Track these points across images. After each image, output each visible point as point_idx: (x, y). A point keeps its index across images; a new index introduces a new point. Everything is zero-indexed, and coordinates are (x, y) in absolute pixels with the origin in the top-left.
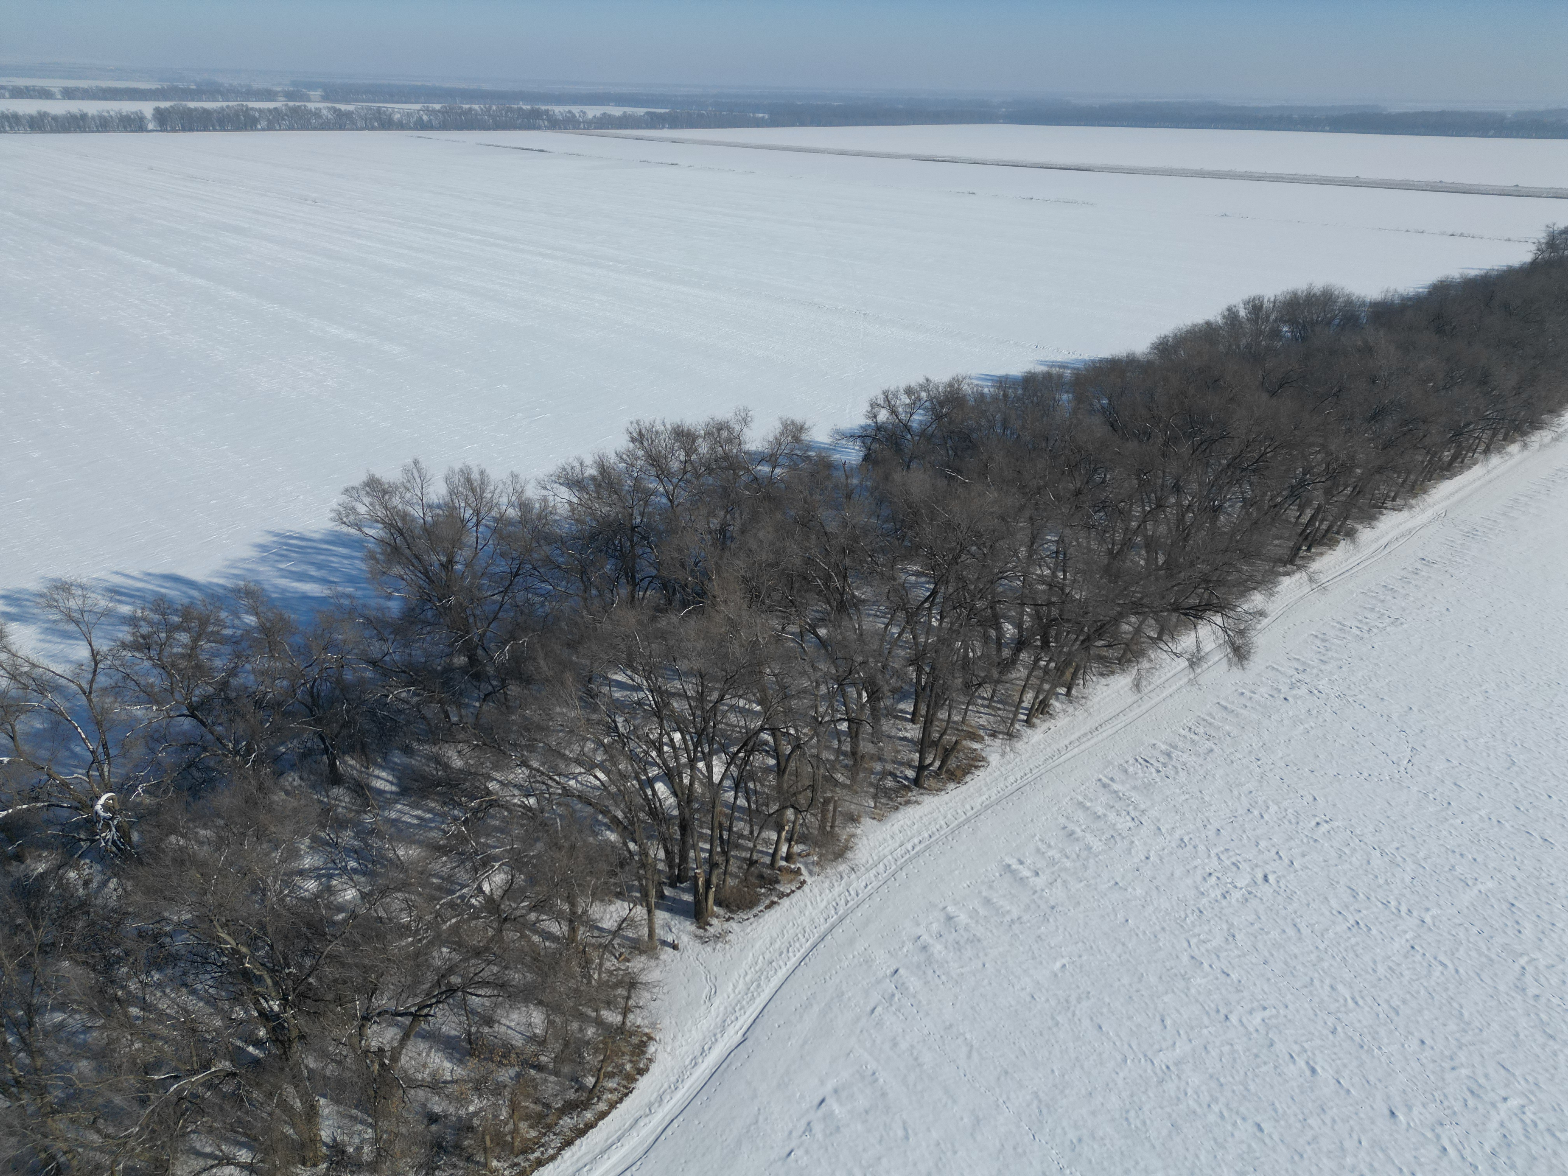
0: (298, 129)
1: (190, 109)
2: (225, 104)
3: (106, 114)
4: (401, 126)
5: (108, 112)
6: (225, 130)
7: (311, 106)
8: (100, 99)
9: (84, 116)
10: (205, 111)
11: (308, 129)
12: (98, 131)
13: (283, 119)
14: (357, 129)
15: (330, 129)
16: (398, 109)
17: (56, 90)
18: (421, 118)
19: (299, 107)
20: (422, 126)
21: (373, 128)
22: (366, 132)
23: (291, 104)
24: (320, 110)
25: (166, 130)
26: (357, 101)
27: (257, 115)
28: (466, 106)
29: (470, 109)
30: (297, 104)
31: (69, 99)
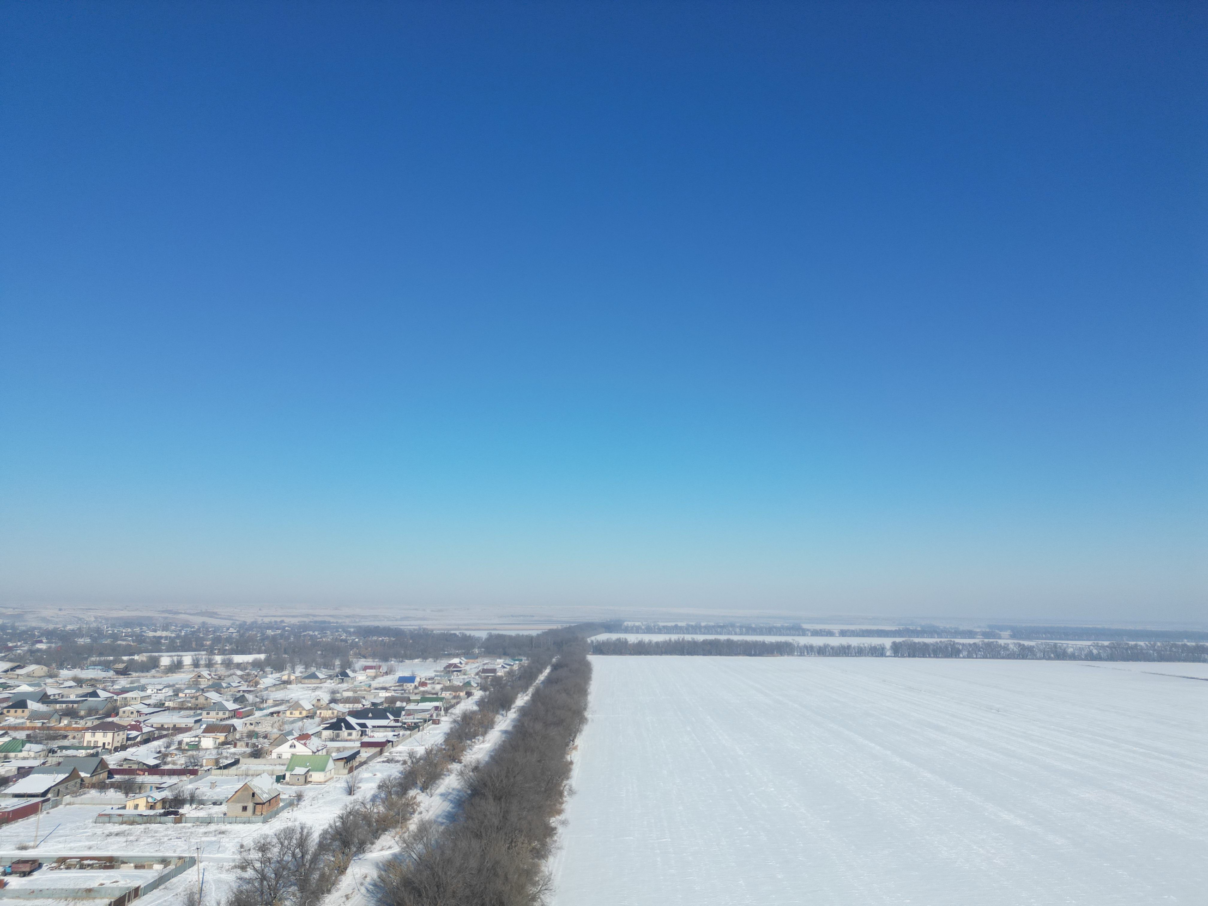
0: (990, 658)
1: (915, 643)
2: (938, 640)
3: (862, 645)
4: (1073, 657)
5: (864, 644)
6: (937, 657)
7: (1001, 642)
8: (860, 636)
9: (849, 647)
10: (925, 644)
11: (997, 658)
12: (856, 656)
13: (979, 651)
14: (1037, 659)
15: (1014, 658)
16: (1071, 645)
17: (836, 631)
18: (1091, 651)
19: (992, 642)
20: (1091, 657)
21: (1050, 658)
22: (1044, 661)
23: (986, 640)
24: (1008, 645)
25: (898, 656)
26: (1038, 639)
27: (961, 647)
28: (1132, 643)
29: (1136, 645)
30: (991, 640)
31: (843, 636)
